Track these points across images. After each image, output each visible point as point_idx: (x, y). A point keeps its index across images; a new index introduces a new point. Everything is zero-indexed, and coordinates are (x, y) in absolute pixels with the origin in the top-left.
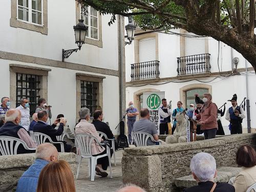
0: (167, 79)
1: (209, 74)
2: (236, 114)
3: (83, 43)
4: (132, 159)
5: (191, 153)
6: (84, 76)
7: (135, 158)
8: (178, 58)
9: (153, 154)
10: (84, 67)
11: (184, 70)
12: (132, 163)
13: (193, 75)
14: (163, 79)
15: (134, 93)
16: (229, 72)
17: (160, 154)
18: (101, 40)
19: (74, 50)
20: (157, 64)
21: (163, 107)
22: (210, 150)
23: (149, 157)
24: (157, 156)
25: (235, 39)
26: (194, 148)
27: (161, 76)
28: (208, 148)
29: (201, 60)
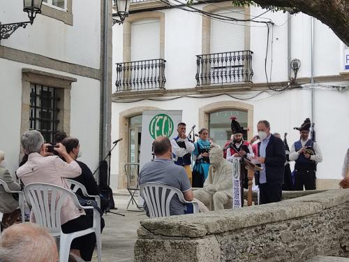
0: (178, 91)
3: (39, 11)
4: (159, 245)
5: (270, 231)
6: (37, 74)
7: (167, 243)
8: (198, 56)
9: (207, 234)
10: (38, 59)
11: (207, 77)
12: (160, 253)
13: (222, 87)
14: (172, 92)
16: (283, 84)
17: (218, 234)
18: (70, 12)
19: (21, 24)
20: (162, 65)
21: (178, 138)
24: (213, 238)
27: (168, 86)
29: (233, 61)
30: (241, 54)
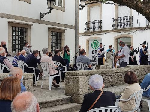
0: (106, 31)
1: (132, 29)
2: (144, 53)
3: (52, 8)
4: (70, 78)
5: (107, 75)
6: (53, 28)
7: (72, 77)
8: (113, 18)
9: (83, 75)
10: (54, 24)
11: (116, 26)
12: (70, 80)
13: (122, 29)
14: (104, 31)
15: (86, 40)
16: (144, 28)
17: (87, 75)
18: (64, 7)
19: (47, 13)
20: (101, 22)
21: (100, 48)
22: (121, 74)
23: (80, 77)
24: (85, 76)
25: (141, 8)
26: (110, 72)
27: (103, 29)
28: (119, 72)
29: (127, 20)
30: (129, 17)
